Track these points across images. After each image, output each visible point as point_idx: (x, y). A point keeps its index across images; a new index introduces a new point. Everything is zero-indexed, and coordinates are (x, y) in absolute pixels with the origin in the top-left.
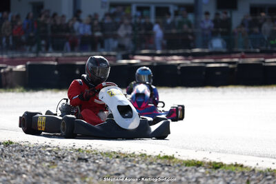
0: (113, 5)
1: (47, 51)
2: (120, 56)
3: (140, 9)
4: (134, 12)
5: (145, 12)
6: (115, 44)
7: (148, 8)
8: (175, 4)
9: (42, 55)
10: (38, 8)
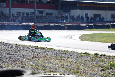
0: (17, 12)
1: (4, 22)
2: (19, 23)
3: (23, 13)
4: (22, 14)
5: (24, 14)
6: (17, 21)
7: (25, 13)
8: (30, 12)
9: (3, 22)
10: (2, 13)
